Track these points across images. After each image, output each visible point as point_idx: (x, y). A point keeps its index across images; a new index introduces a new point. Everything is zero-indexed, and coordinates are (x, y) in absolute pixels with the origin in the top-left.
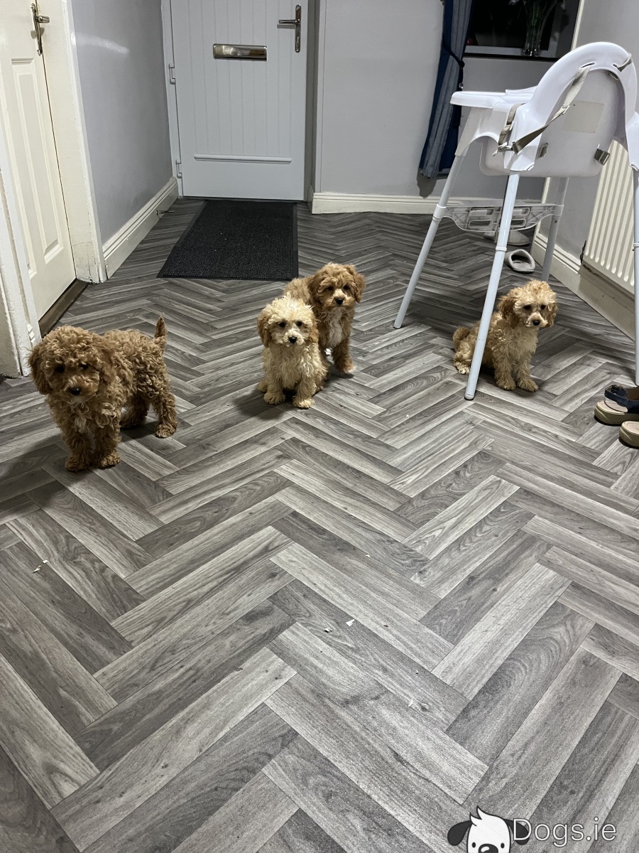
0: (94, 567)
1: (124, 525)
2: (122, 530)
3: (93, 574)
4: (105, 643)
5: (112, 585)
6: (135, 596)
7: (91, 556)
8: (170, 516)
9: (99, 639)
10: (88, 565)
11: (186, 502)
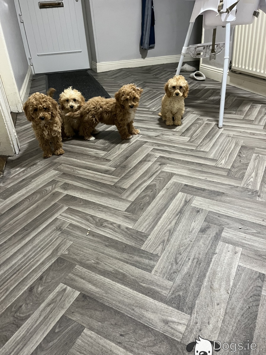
0: (114, 226)
1: (114, 206)
2: (115, 208)
3: (116, 229)
4: (146, 258)
5: (128, 232)
6: (143, 234)
7: (109, 222)
8: (132, 198)
9: (141, 257)
10: (111, 226)
11: (134, 191)
